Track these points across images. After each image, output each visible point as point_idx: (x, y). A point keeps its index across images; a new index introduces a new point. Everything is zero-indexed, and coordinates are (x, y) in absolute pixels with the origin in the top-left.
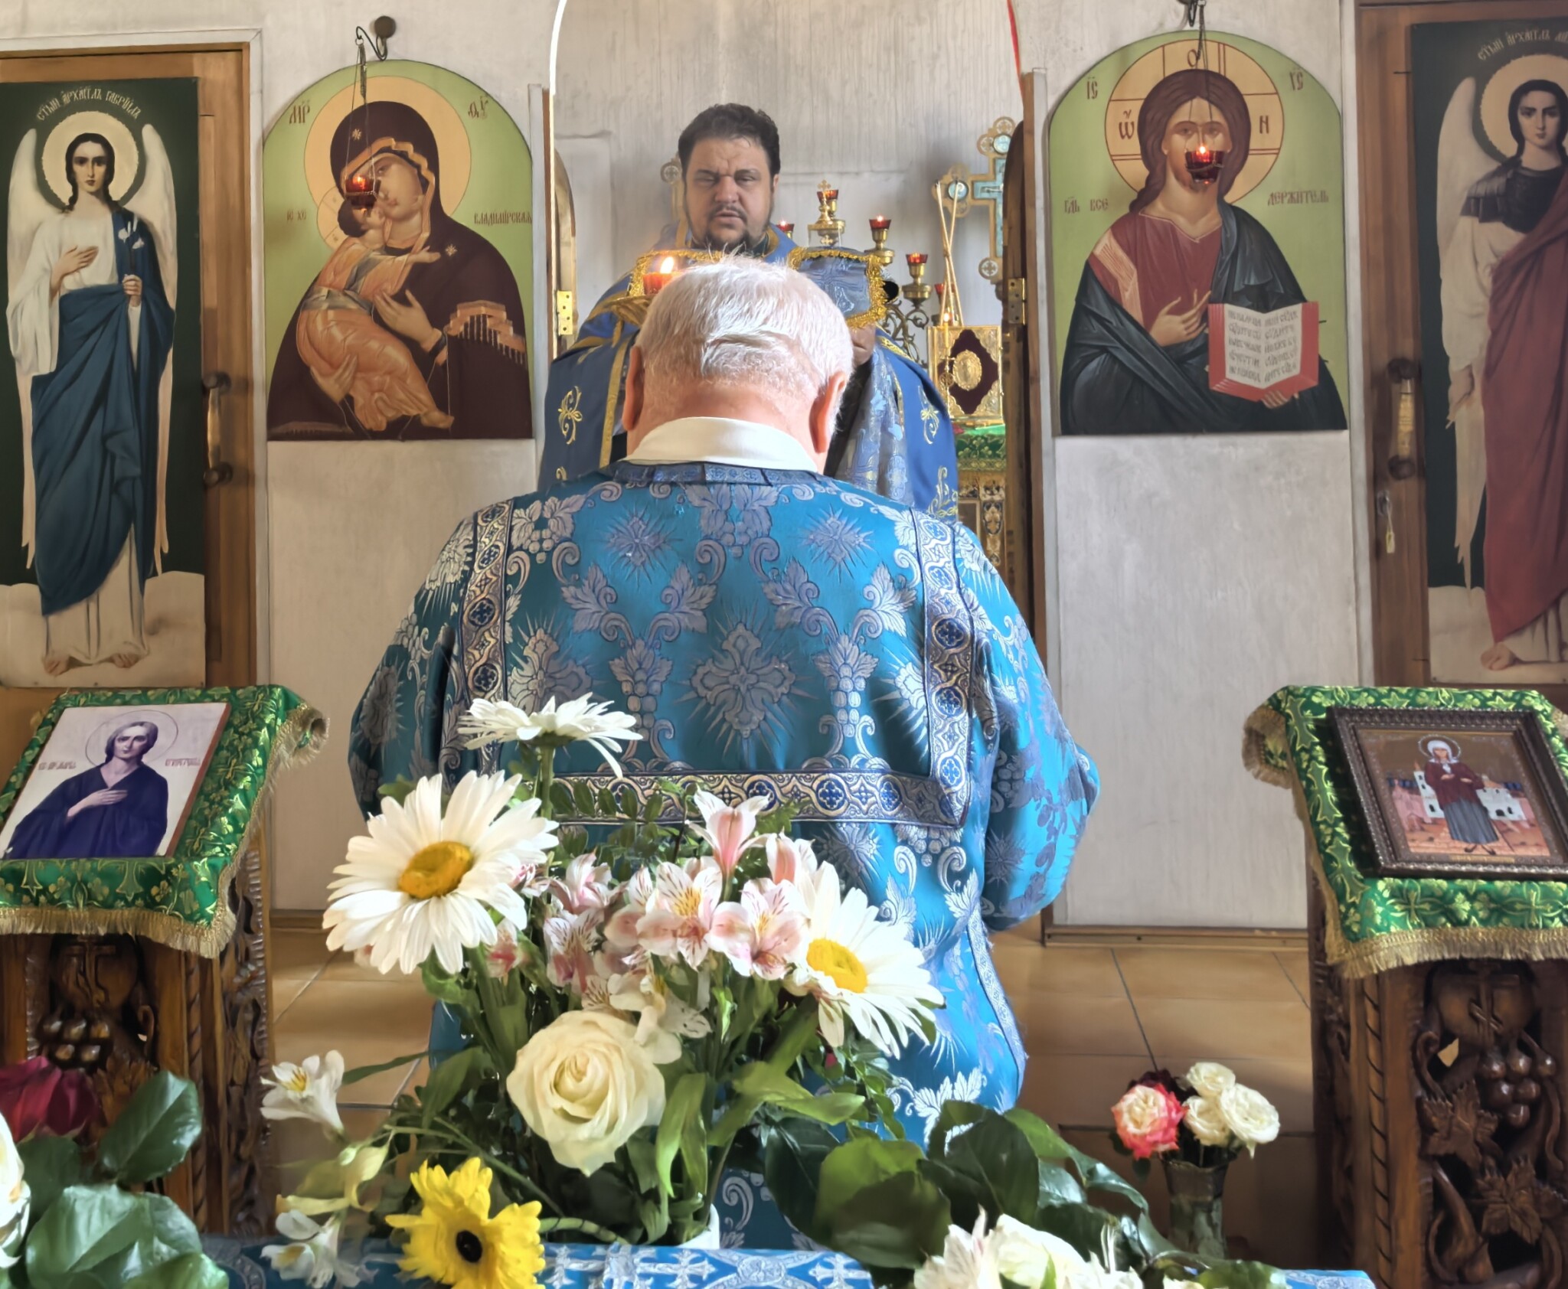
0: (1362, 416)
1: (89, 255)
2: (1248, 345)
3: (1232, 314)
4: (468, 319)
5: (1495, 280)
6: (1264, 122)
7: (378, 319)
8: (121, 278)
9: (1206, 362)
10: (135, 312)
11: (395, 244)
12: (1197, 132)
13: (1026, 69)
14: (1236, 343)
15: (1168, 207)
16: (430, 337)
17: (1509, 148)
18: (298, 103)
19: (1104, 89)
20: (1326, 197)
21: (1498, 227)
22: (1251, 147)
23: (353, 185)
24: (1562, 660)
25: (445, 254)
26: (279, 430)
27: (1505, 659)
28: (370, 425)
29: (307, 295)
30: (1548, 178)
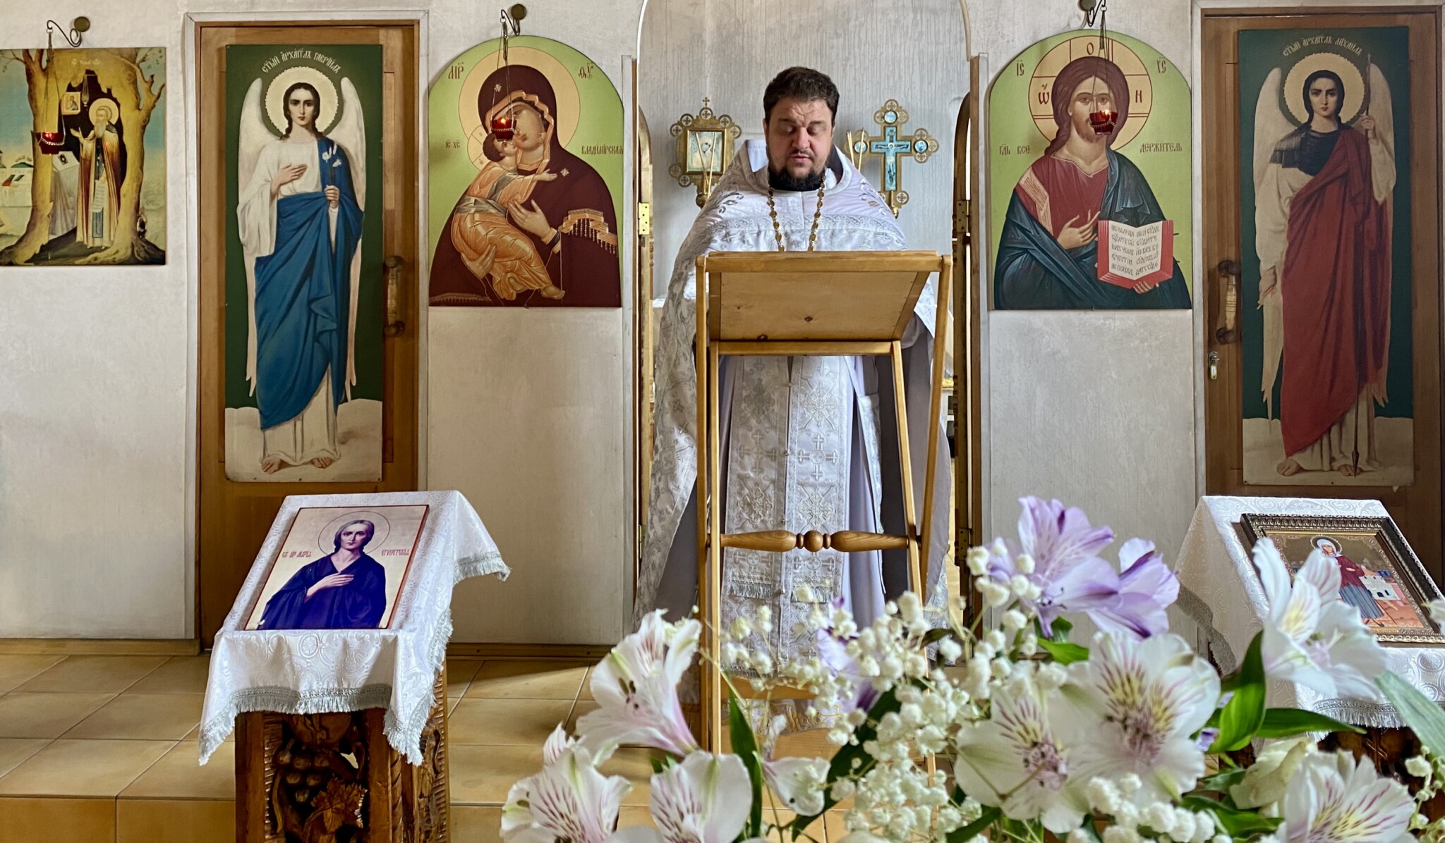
0: (1202, 300)
1: (301, 170)
2: (1124, 249)
3: (1114, 228)
4: (576, 222)
5: (1292, 209)
6: (1139, 95)
7: (511, 220)
8: (324, 187)
9: (1096, 261)
10: (334, 212)
11: (524, 167)
12: (1092, 100)
13: (974, 54)
14: (1116, 248)
15: (1072, 152)
16: (549, 234)
17: (1303, 117)
18: (455, 64)
19: (1029, 71)
20: (1180, 147)
21: (1295, 171)
22: (1130, 111)
23: (495, 124)
24: (1332, 470)
25: (560, 175)
26: (437, 298)
27: (1293, 468)
28: (504, 295)
29: (460, 202)
30: (1329, 138)
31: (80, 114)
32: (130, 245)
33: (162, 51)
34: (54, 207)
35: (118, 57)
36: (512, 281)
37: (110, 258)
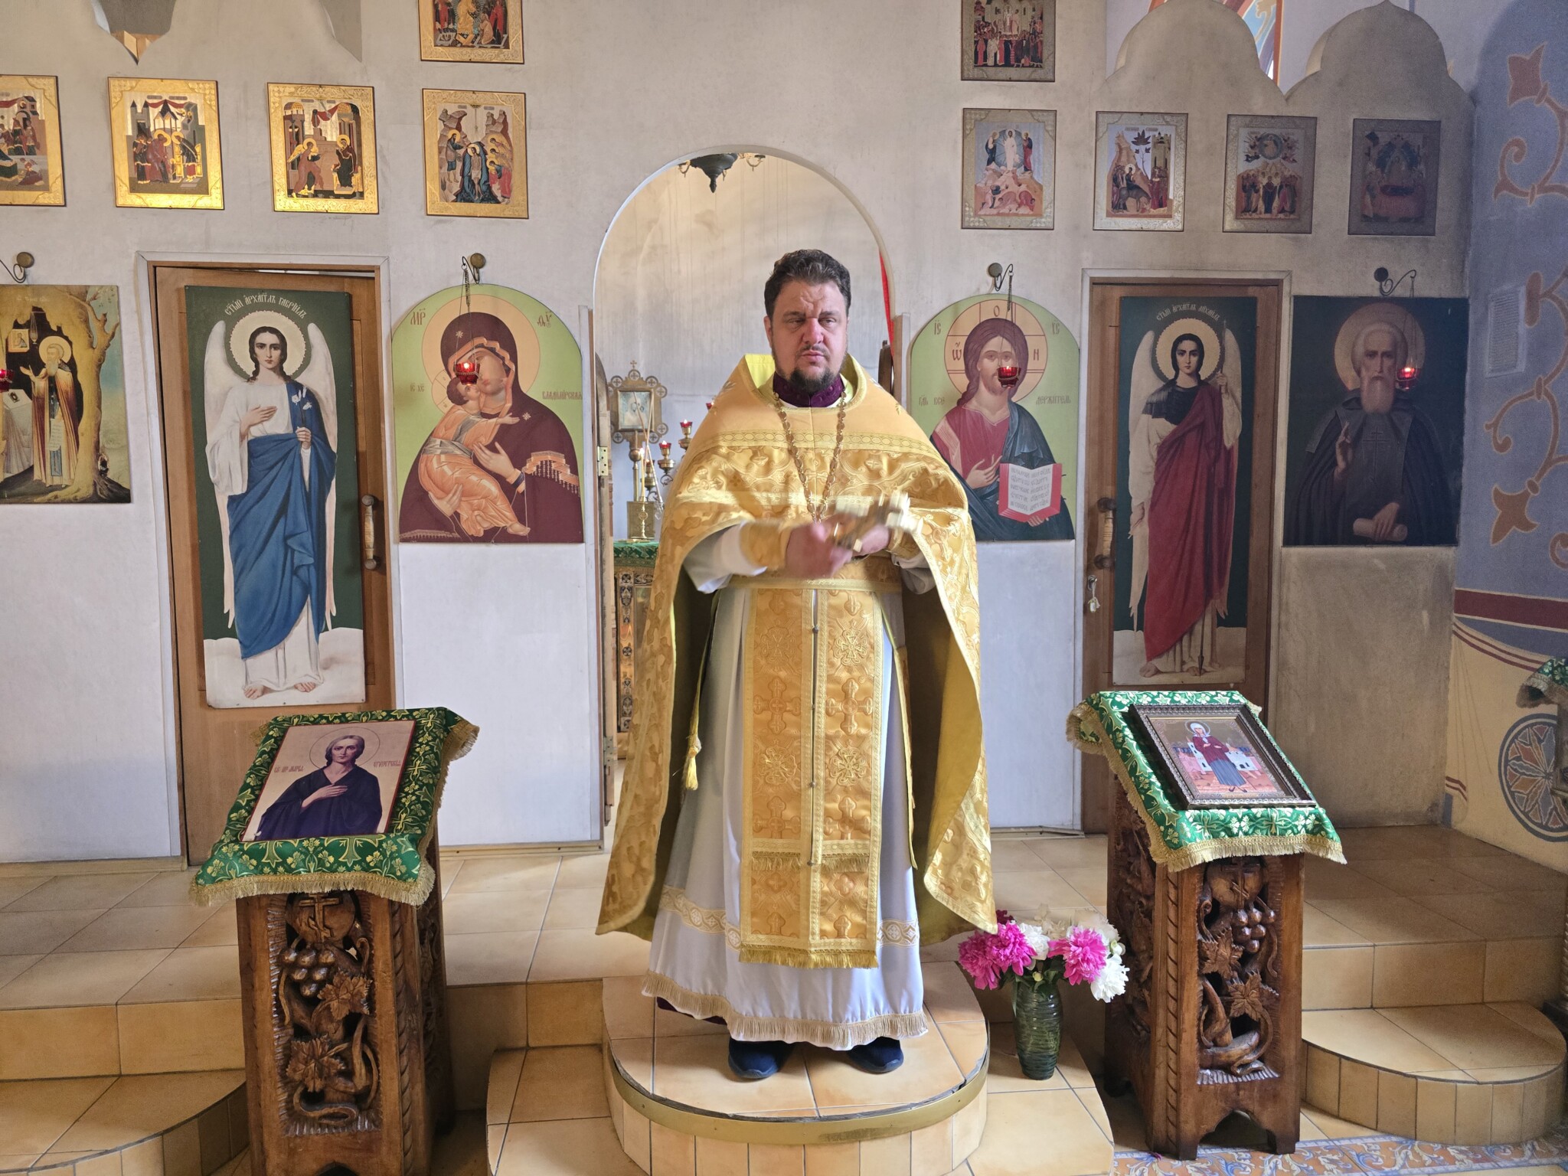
0: (1083, 531)
1: (270, 412)
2: (1021, 489)
4: (539, 463)
5: (1159, 453)
6: (1036, 353)
7: (476, 462)
8: (295, 429)
9: (997, 499)
10: (306, 453)
11: (488, 411)
12: (997, 357)
13: (898, 313)
14: (1014, 487)
15: (979, 404)
16: (512, 474)
17: (1170, 374)
18: (416, 310)
19: (945, 329)
20: (1068, 400)
21: (1162, 421)
22: (1029, 367)
23: (458, 368)
24: (1182, 671)
25: (522, 419)
26: (408, 535)
27: (1153, 671)
28: (472, 532)
29: (426, 443)
30: (1190, 393)
31: (28, 351)
32: (92, 483)
33: (115, 290)
34: (8, 446)
35: (67, 294)
36: (479, 518)
37: (71, 497)
